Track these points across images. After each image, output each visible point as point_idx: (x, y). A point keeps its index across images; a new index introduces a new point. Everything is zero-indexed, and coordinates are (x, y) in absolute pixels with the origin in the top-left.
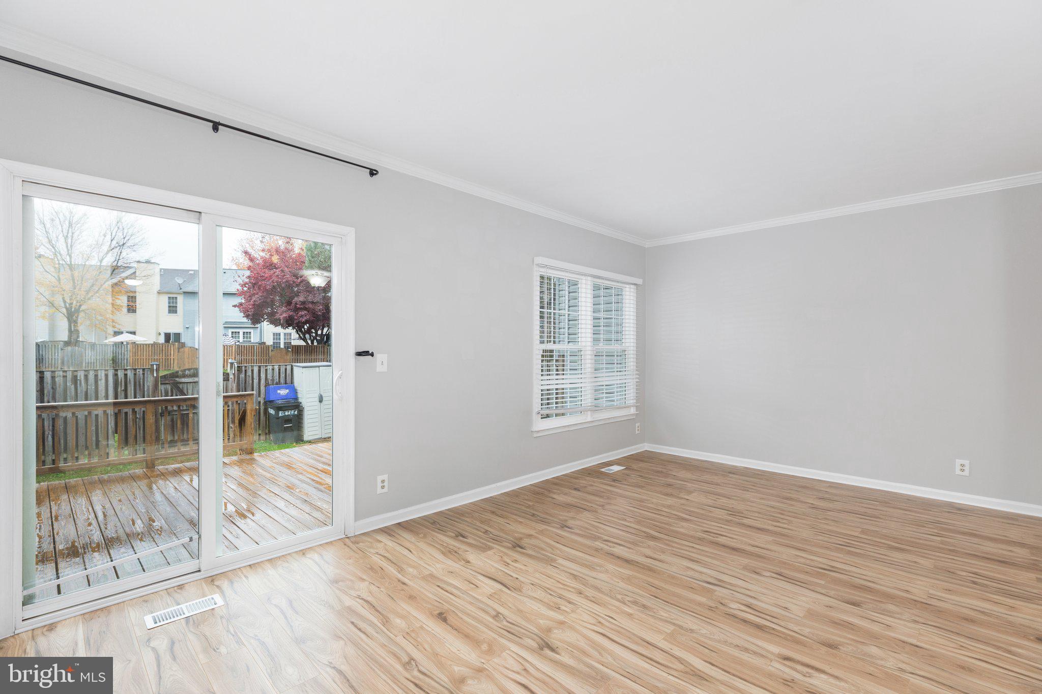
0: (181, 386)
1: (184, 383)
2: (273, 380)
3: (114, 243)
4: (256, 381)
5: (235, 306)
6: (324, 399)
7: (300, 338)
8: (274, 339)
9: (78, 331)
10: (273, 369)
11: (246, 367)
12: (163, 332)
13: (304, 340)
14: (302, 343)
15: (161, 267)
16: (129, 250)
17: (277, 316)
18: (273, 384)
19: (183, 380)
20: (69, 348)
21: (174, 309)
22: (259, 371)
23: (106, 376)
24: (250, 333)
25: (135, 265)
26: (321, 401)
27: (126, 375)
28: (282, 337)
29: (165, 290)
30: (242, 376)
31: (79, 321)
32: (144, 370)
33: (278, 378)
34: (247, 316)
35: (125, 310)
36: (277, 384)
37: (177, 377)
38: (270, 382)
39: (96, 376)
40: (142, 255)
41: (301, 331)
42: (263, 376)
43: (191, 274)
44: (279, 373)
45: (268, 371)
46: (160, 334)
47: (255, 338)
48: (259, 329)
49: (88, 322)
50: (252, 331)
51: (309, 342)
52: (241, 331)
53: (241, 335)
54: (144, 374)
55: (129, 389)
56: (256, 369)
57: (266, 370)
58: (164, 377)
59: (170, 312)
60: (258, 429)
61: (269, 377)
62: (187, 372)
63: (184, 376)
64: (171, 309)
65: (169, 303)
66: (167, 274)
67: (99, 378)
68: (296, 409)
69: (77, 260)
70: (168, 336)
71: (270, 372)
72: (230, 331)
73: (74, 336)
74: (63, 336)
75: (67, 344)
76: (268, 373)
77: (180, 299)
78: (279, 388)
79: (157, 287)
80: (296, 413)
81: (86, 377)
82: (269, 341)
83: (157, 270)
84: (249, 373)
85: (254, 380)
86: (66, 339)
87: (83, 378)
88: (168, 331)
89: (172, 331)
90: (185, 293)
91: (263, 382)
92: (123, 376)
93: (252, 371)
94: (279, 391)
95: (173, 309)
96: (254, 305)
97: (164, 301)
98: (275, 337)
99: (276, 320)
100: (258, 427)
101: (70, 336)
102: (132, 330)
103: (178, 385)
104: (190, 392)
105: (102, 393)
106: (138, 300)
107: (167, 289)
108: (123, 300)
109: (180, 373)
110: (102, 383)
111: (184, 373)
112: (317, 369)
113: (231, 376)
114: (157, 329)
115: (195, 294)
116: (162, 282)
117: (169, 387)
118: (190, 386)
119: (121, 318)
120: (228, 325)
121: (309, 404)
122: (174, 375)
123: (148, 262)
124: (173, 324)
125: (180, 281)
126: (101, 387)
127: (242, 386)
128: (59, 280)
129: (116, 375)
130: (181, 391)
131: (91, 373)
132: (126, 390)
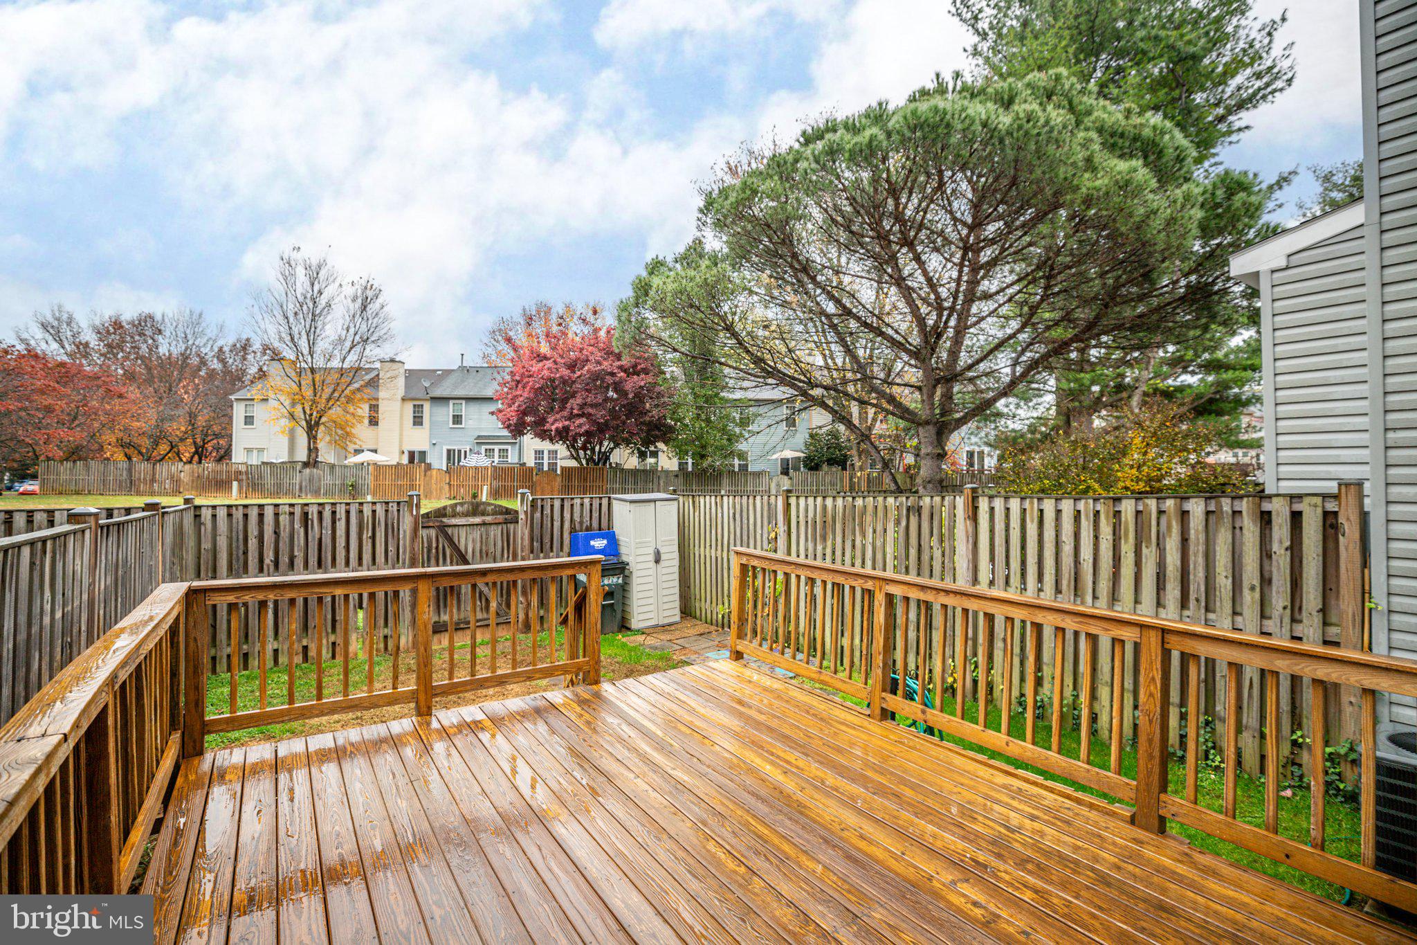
0: (450, 531)
1: (454, 526)
2: (581, 523)
3: (357, 338)
4: (557, 524)
5: (492, 413)
6: (663, 557)
7: (572, 457)
8: (536, 459)
9: (317, 449)
10: (582, 505)
11: (542, 500)
12: (406, 450)
13: (577, 459)
14: (574, 463)
15: (407, 367)
16: (373, 346)
17: (547, 427)
18: (582, 531)
19: (452, 521)
20: (307, 471)
21: (420, 420)
22: (562, 506)
23: (348, 512)
24: (508, 450)
25: (378, 365)
26: (657, 561)
27: (374, 512)
28: (546, 455)
29: (411, 396)
30: (538, 515)
31: (319, 436)
32: (399, 503)
33: (588, 519)
34: (508, 427)
35: (366, 421)
36: (588, 529)
37: (445, 515)
38: (578, 527)
39: (334, 513)
40: (386, 351)
41: (573, 447)
42: (567, 516)
43: (441, 375)
44: (591, 511)
45: (575, 508)
46: (403, 452)
47: (512, 458)
48: (519, 445)
49: (328, 438)
50: (509, 447)
51: (584, 462)
52: (496, 448)
53: (496, 453)
54: (398, 510)
55: (378, 534)
56: (557, 504)
57: (572, 506)
58: (427, 515)
59: (415, 424)
61: (577, 517)
62: (459, 509)
63: (454, 515)
65: (414, 413)
66: (413, 376)
67: (338, 516)
68: (620, 574)
69: (319, 362)
70: (412, 455)
71: (577, 509)
72: (483, 448)
73: (313, 455)
74: (302, 455)
75: (306, 465)
76: (575, 511)
77: (427, 406)
78: (593, 537)
79: (401, 392)
80: (620, 581)
81: (320, 513)
82: (530, 462)
83: (402, 371)
84: (547, 511)
85: (555, 522)
86: (305, 459)
87: (315, 516)
88: (412, 448)
89: (417, 448)
90: (432, 398)
91: (567, 525)
92: (370, 514)
93: (552, 506)
94: (592, 543)
95: (418, 421)
96: (516, 411)
97: (409, 408)
98: (538, 455)
99: (545, 431)
101: (309, 456)
102: (373, 447)
103: (447, 529)
104: (463, 541)
105: (341, 542)
106: (381, 409)
107: (413, 394)
108: (364, 410)
109: (449, 510)
110: (341, 526)
111: (454, 510)
112: (652, 504)
113: (522, 516)
114: (401, 446)
115: (445, 400)
116: (407, 386)
117: (433, 532)
118: (463, 532)
119: (363, 432)
120: (481, 440)
121: (639, 566)
122: (441, 513)
123: (392, 361)
124: (418, 439)
125: (427, 384)
126: (341, 531)
127: (537, 531)
128: (300, 386)
129: (361, 512)
130: (450, 539)
131: (328, 508)
132: (373, 537)
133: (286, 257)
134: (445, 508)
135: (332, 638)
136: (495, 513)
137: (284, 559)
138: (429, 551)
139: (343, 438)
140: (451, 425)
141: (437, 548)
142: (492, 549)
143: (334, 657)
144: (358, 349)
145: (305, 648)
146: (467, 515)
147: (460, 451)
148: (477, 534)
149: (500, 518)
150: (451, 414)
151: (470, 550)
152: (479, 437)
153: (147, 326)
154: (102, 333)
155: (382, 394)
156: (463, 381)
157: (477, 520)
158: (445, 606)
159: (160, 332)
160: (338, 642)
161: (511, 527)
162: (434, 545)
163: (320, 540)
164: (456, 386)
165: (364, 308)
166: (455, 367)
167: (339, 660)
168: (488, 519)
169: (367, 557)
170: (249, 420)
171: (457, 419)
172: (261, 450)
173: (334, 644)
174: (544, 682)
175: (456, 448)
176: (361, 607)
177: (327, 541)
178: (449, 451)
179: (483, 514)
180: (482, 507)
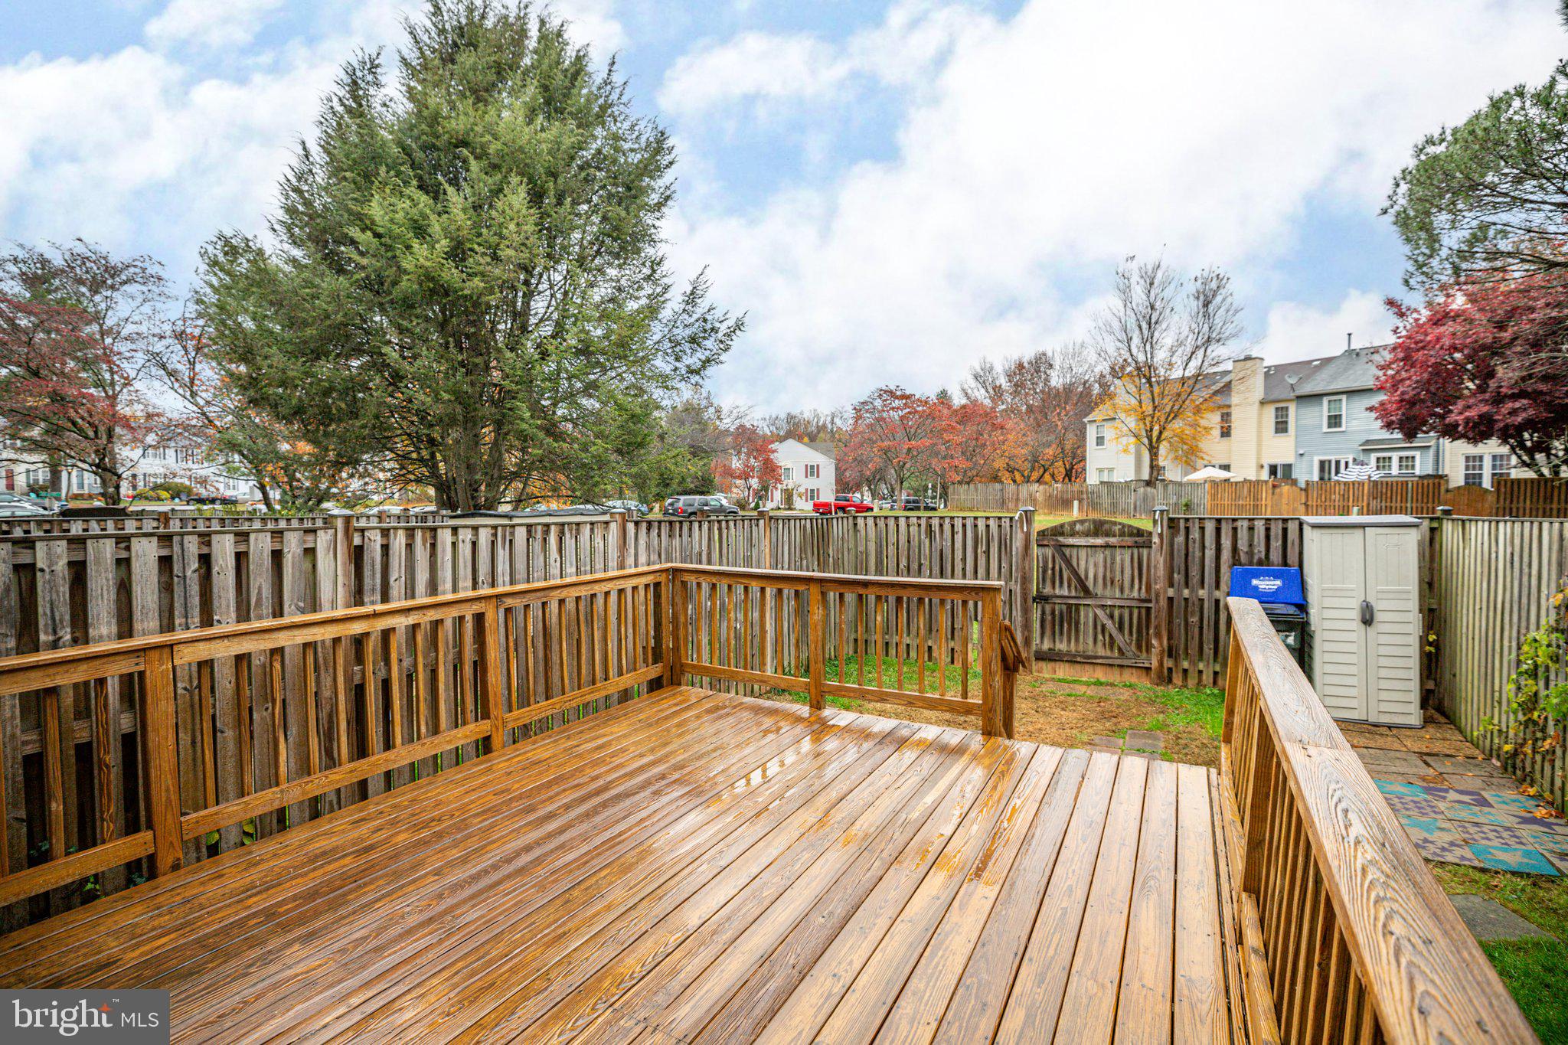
0: (1067, 552)
1: (1073, 546)
2: (1250, 553)
4: (1210, 553)
5: (1371, 409)
6: (1379, 617)
8: (1467, 468)
9: (1159, 467)
10: (1252, 528)
11: (1187, 520)
12: (1267, 461)
13: (1535, 466)
15: (1266, 364)
17: (1452, 418)
18: (1251, 564)
19: (1071, 541)
20: (1142, 489)
21: (1283, 426)
22: (1218, 530)
23: (964, 526)
24: (1413, 457)
25: (1231, 367)
26: (1368, 618)
27: (988, 526)
29: (1272, 398)
30: (1180, 539)
31: (1162, 452)
33: (1263, 549)
34: (1389, 426)
35: (1217, 433)
36: (1260, 563)
37: (1062, 534)
38: (1243, 558)
41: (1521, 447)
42: (1226, 543)
43: (1316, 366)
44: (1268, 537)
45: (1239, 531)
46: (1262, 467)
47: (1423, 467)
48: (1431, 452)
49: (1170, 455)
50: (1417, 454)
52: (1393, 456)
53: (1395, 463)
54: (1011, 526)
55: (991, 550)
56: (1210, 527)
57: (1235, 529)
58: (1040, 533)
59: (1277, 431)
60: (1211, 661)
61: (1243, 545)
62: (1078, 527)
63: (1073, 534)
64: (1280, 426)
65: (1277, 417)
66: (1273, 375)
67: (956, 529)
68: (1290, 631)
70: (1273, 470)
72: (1373, 456)
76: (1239, 536)
77: (1292, 408)
78: (1258, 575)
79: (1259, 392)
83: (1261, 369)
84: (1195, 534)
85: (1207, 551)
88: (1273, 462)
89: (1280, 460)
90: (1299, 397)
91: (1226, 555)
92: (984, 528)
93: (1202, 529)
94: (1255, 582)
95: (1281, 427)
96: (1402, 401)
97: (1270, 413)
98: (1471, 464)
99: (1453, 427)
100: (1212, 655)
102: (1225, 462)
103: (1064, 549)
104: (1083, 563)
105: (959, 554)
106: (1234, 417)
107: (1275, 395)
108: (1214, 419)
109: (1067, 528)
110: (959, 538)
111: (1072, 529)
112: (1359, 533)
113: (1156, 539)
114: (1259, 458)
115: (1317, 397)
116: (1267, 388)
117: (1049, 552)
118: (1083, 553)
119: (1213, 446)
120: (1368, 447)
121: (1327, 625)
122: (1058, 531)
123: (1248, 358)
124: (1282, 450)
125: (1292, 381)
126: (958, 544)
127: (1179, 560)
128: (1140, 402)
129: (976, 526)
130: (1068, 562)
131: (947, 521)
132: (987, 552)
133: (1120, 270)
134: (1062, 526)
135: (952, 644)
136: (1122, 534)
137: (915, 566)
138: (1045, 571)
139: (1190, 456)
140: (1325, 429)
141: (1053, 569)
142: (1118, 577)
143: (952, 662)
144: (1200, 353)
145: (930, 648)
146: (1087, 534)
147: (1338, 463)
148: (1100, 557)
149: (1129, 540)
150: (1326, 414)
151: (1091, 575)
152: (1367, 442)
153: (1041, 363)
154: (1010, 376)
155: (1235, 399)
156: (1346, 370)
157: (1099, 541)
158: (1061, 633)
159: (1051, 366)
160: (956, 648)
161: (1145, 552)
162: (1050, 565)
163: (942, 551)
164: (1334, 378)
165: (1206, 305)
166: (1338, 353)
167: (958, 665)
168: (1112, 540)
169: (981, 571)
170: (1100, 441)
171: (1335, 421)
172: (1111, 470)
173: (953, 649)
174: (927, 713)
175: (1333, 458)
176: (976, 619)
177: (947, 552)
178: (1322, 463)
179: (1107, 535)
180: (1106, 526)
